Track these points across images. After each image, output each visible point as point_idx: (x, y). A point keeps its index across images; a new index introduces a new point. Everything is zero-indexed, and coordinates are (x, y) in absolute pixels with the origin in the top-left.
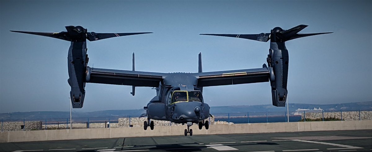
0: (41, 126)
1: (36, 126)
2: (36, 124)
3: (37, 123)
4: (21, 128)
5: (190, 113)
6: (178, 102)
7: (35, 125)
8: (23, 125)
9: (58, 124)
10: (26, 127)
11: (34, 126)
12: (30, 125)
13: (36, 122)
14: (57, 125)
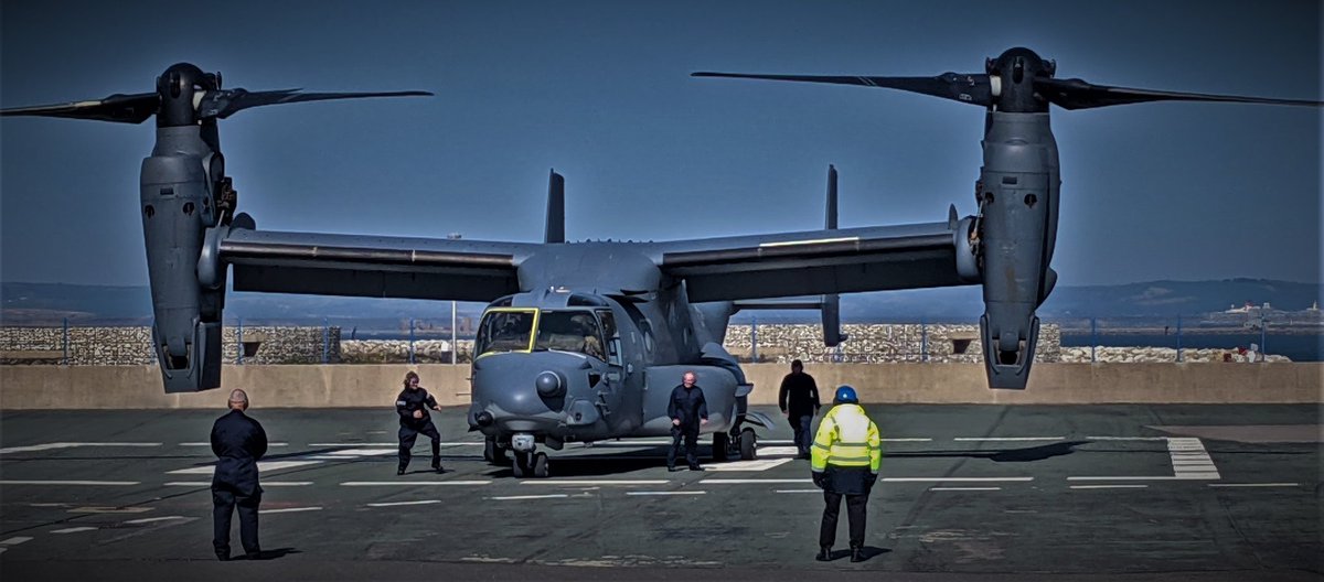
0: (337, 347)
1: (310, 346)
2: (311, 339)
3: (314, 336)
4: (242, 353)
5: (519, 397)
6: (491, 353)
7: (304, 343)
8: (253, 339)
9: (413, 338)
10: (266, 351)
11: (301, 347)
12: (282, 340)
13: (308, 329)
14: (406, 345)
